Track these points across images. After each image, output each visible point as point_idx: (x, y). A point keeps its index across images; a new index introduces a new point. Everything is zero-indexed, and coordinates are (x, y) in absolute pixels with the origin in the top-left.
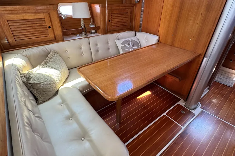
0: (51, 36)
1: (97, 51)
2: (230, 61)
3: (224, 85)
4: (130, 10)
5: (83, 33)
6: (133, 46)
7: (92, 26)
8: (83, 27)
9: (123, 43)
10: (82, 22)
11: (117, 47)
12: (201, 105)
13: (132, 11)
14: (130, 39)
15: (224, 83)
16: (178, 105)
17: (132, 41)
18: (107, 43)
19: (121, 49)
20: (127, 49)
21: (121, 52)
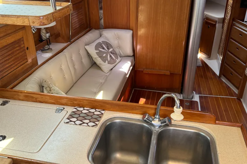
5: (47, 46)
9: (96, 48)
10: (43, 32)
12: (194, 92)
14: (101, 41)
20: (104, 55)
21: (99, 61)
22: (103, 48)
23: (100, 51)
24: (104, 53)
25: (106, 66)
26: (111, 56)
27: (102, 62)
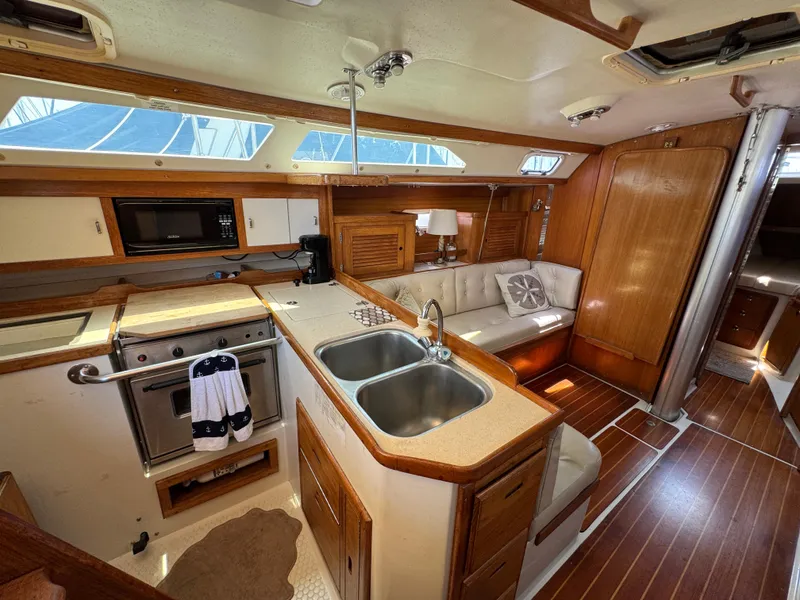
0: (400, 262)
1: (464, 292)
2: (734, 327)
3: (728, 380)
4: (519, 222)
5: (440, 259)
6: (531, 287)
7: (452, 249)
8: (441, 249)
9: (511, 280)
10: (442, 241)
11: (499, 288)
12: (686, 415)
13: (523, 225)
14: (524, 274)
15: (729, 375)
16: (636, 410)
17: (527, 277)
18: (482, 279)
19: (507, 291)
20: (519, 293)
21: (508, 298)
22: (523, 284)
23: (516, 286)
24: (520, 289)
25: (515, 308)
26: (529, 297)
27: (512, 301)
